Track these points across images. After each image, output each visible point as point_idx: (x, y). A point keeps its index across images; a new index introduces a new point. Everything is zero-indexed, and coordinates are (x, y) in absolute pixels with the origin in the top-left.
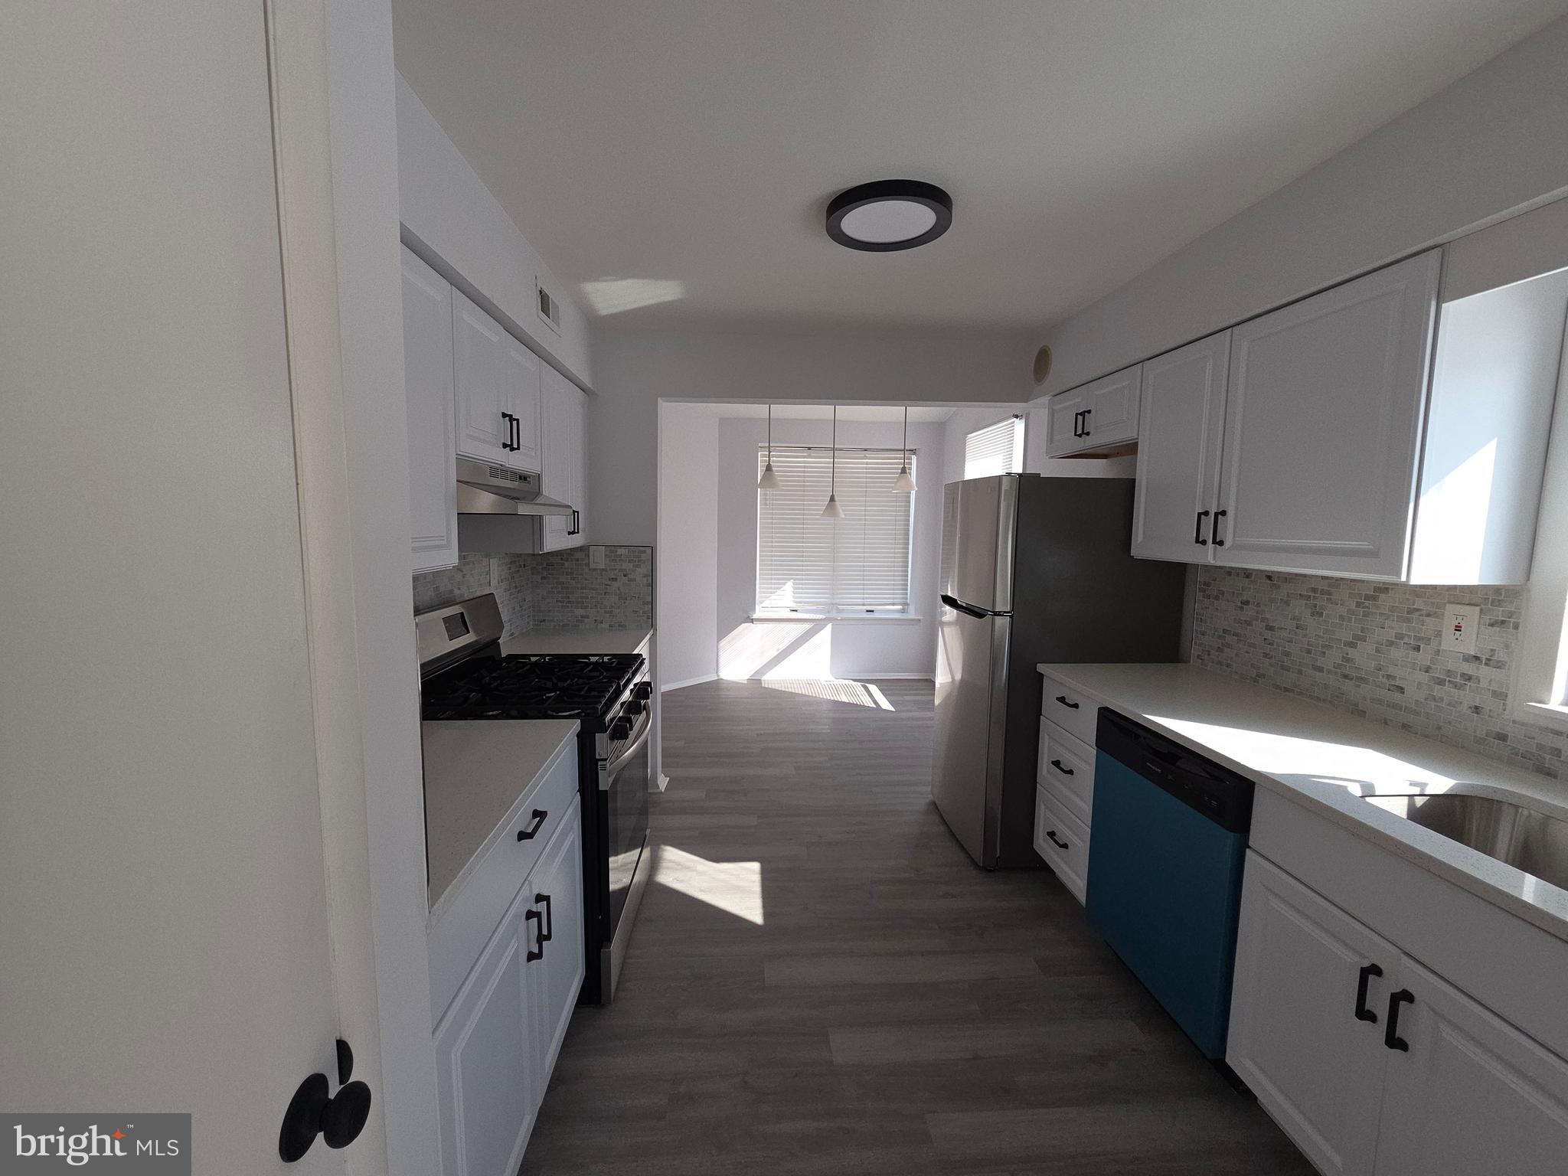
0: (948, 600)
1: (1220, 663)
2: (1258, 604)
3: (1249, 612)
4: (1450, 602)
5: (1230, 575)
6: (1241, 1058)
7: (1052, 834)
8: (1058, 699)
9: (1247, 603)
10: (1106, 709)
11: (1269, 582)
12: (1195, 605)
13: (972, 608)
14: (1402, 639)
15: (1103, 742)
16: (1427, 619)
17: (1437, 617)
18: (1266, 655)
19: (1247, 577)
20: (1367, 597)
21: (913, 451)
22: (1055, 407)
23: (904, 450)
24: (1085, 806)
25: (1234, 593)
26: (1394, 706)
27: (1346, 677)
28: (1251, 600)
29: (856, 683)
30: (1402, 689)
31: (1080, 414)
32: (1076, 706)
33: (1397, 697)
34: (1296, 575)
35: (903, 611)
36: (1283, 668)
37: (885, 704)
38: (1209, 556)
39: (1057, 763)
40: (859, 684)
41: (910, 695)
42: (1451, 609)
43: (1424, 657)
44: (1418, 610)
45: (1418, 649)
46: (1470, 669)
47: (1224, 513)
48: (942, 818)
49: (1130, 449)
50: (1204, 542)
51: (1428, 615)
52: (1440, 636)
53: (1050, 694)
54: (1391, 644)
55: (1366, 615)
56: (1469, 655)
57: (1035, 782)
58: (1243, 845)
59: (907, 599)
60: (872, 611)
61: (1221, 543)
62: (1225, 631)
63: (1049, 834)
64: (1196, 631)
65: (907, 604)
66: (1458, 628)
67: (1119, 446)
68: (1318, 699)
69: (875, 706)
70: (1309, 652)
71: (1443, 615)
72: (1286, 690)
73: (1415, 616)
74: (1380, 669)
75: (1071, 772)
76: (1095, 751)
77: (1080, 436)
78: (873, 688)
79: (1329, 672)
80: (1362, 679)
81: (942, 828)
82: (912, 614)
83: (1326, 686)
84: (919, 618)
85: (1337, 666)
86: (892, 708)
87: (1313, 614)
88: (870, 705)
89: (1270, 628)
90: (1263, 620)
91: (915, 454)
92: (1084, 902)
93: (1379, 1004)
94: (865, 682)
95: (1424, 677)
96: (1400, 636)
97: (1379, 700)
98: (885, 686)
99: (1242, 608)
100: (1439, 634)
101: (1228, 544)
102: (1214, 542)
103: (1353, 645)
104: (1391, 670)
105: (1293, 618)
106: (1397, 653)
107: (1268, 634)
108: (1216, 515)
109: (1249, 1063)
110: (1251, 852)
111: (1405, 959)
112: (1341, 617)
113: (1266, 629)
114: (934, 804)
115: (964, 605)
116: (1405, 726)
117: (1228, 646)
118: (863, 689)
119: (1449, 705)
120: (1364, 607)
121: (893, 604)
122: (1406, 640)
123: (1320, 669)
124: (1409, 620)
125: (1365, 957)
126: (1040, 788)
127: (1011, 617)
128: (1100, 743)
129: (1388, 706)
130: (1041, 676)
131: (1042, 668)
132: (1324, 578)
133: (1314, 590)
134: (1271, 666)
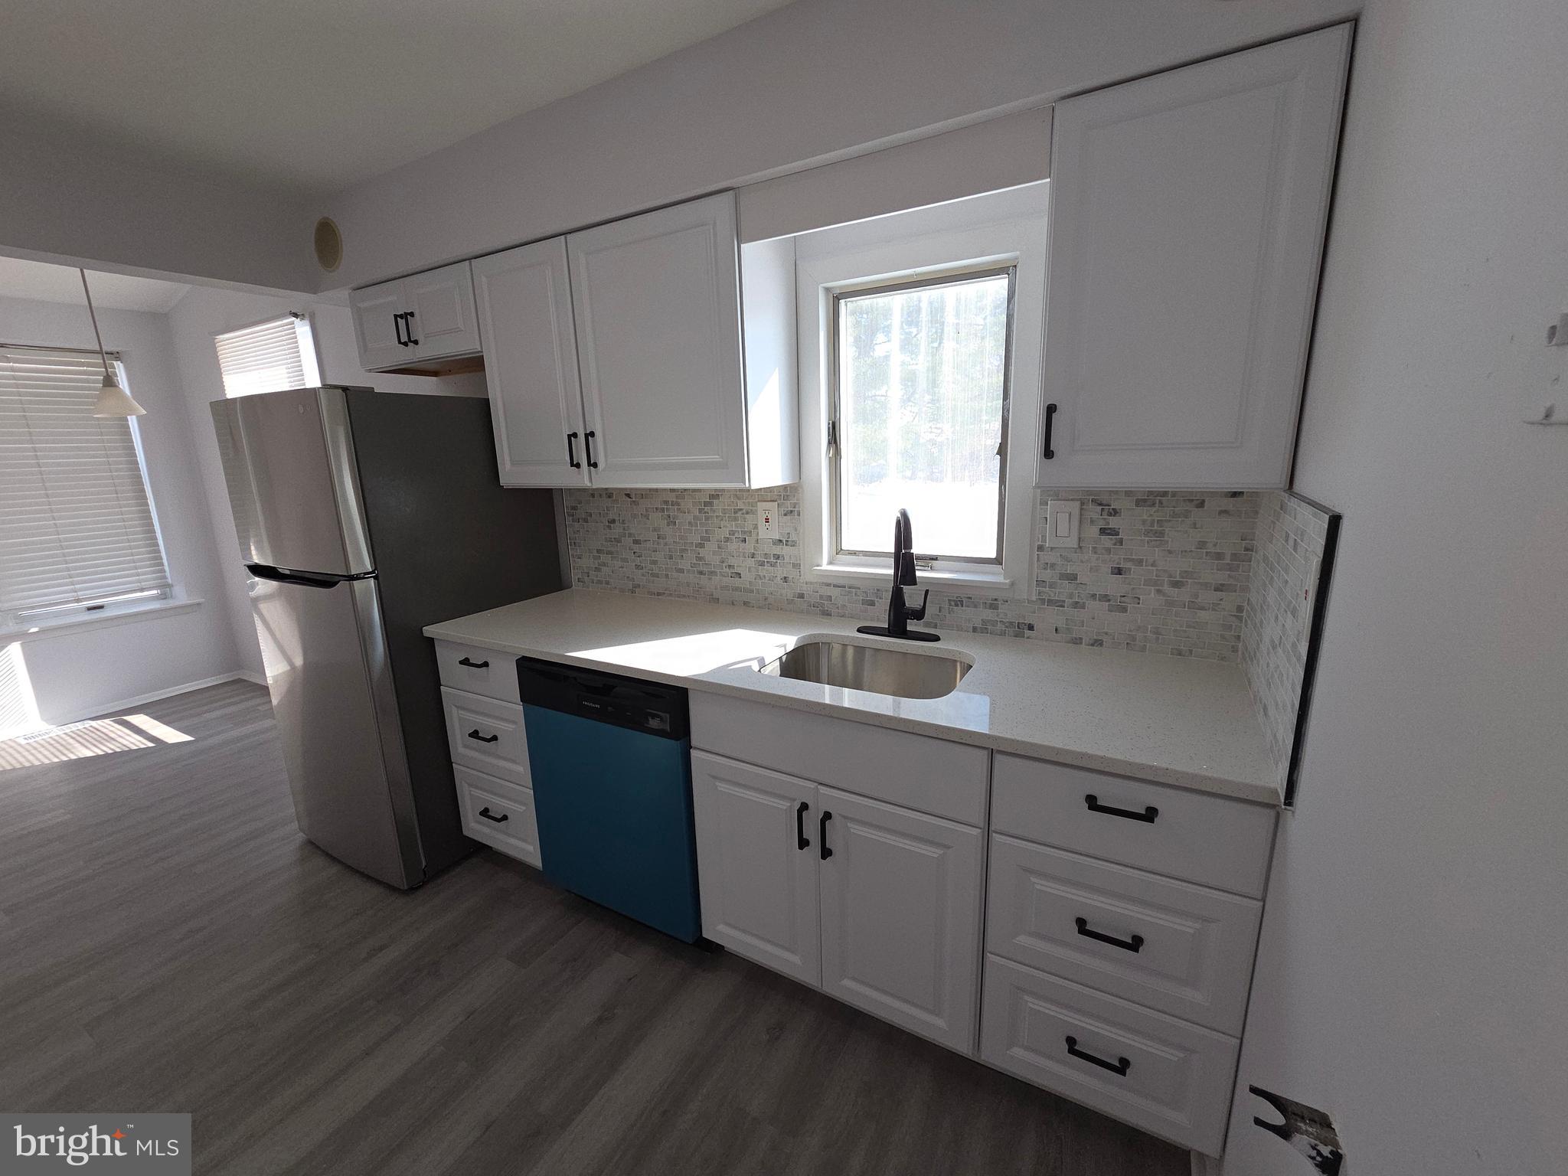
0: (257, 570)
1: (599, 582)
2: (623, 521)
3: (617, 530)
4: (759, 501)
5: (594, 497)
6: (716, 928)
7: (485, 813)
8: (461, 662)
9: (613, 521)
10: (524, 658)
11: (629, 499)
12: (569, 530)
13: (300, 574)
14: (733, 534)
15: (528, 696)
16: (747, 516)
17: (753, 514)
18: (638, 567)
19: (609, 497)
20: (706, 504)
21: (117, 356)
22: (361, 305)
23: (100, 352)
24: (521, 769)
25: (600, 514)
26: (737, 589)
27: (701, 573)
28: (617, 519)
29: (99, 722)
30: (740, 574)
31: (401, 316)
32: (486, 664)
33: (737, 582)
34: (650, 490)
35: (163, 597)
36: (653, 575)
37: (171, 735)
38: (583, 479)
39: (475, 735)
40: (107, 721)
41: (216, 709)
42: (761, 506)
43: (749, 547)
44: (741, 510)
45: (744, 541)
46: (777, 550)
47: (592, 434)
48: (328, 855)
49: (475, 364)
50: (578, 466)
51: (747, 513)
52: (757, 528)
53: (447, 661)
54: (727, 540)
55: (707, 519)
56: (776, 540)
57: (450, 763)
58: (687, 747)
59: (165, 577)
60: (101, 607)
61: (595, 465)
62: (598, 551)
63: (481, 814)
64: (573, 555)
65: (170, 586)
66: (767, 521)
67: (451, 361)
68: (684, 596)
69: (151, 745)
70: (671, 558)
71: (756, 511)
72: (659, 594)
73: (739, 514)
74: (723, 562)
75: (495, 738)
76: (521, 708)
77: (405, 344)
78: (140, 720)
79: (688, 571)
80: (712, 572)
81: (334, 869)
82: (182, 596)
83: (688, 584)
84: (197, 601)
85: (693, 565)
86: (187, 738)
87: (668, 525)
88: (143, 746)
89: (636, 542)
90: (630, 535)
91: (118, 359)
92: (541, 865)
93: (812, 832)
94: (118, 716)
95: (751, 562)
96: (732, 533)
97: (727, 586)
98: (159, 710)
99: (609, 527)
100: (756, 527)
101: (601, 466)
102: (589, 464)
103: (701, 546)
104: (732, 561)
105: (655, 530)
106: (733, 546)
107: (636, 547)
108: (587, 436)
109: (721, 927)
110: (694, 751)
111: (823, 789)
112: (690, 523)
113: (634, 543)
114: (310, 843)
115: (288, 572)
116: (745, 603)
117: (604, 564)
118: (120, 727)
119: (769, 580)
120: (705, 513)
121: (142, 590)
122: (736, 535)
123: (681, 571)
124: (736, 519)
125: (794, 800)
126: (459, 767)
127: (376, 578)
128: (526, 697)
129: (733, 590)
130: (431, 641)
131: (429, 631)
132: (673, 490)
133: (666, 502)
134: (643, 575)
